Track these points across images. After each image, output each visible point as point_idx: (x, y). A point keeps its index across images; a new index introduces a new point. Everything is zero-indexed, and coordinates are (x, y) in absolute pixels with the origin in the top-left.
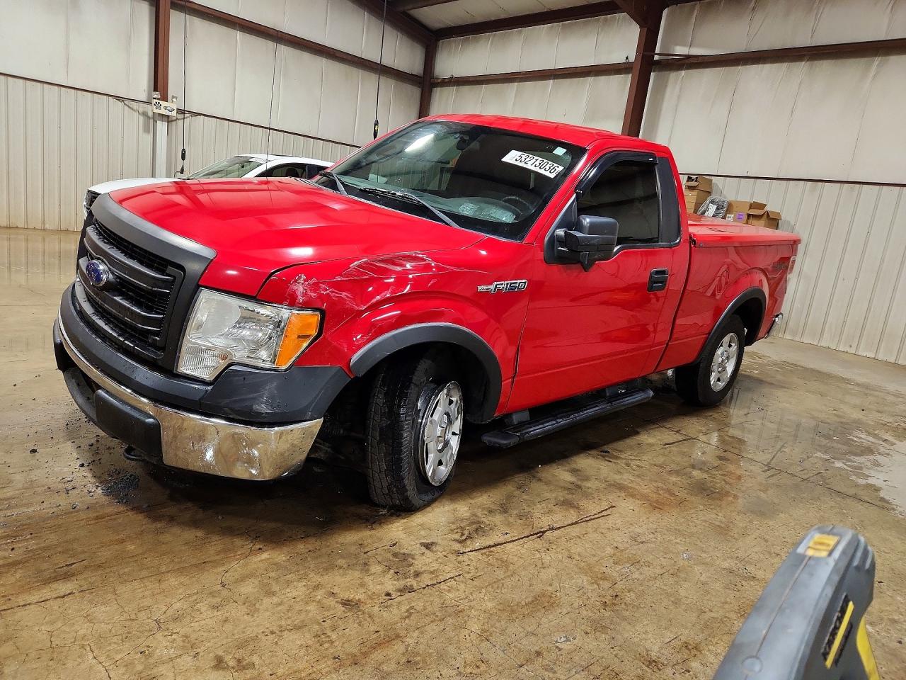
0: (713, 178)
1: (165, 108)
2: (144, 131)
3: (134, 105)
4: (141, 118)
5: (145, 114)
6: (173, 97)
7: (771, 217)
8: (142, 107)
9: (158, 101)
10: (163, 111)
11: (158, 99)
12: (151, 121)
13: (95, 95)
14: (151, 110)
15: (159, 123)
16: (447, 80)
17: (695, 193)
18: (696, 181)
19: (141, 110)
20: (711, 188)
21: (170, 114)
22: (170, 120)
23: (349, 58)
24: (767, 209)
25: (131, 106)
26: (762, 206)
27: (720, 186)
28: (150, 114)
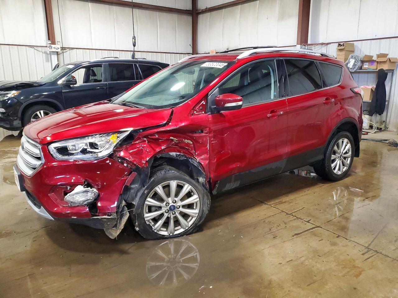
0: (354, 42)
1: (54, 48)
2: (46, 61)
3: (40, 49)
4: (44, 55)
5: (45, 53)
6: (58, 42)
7: (392, 61)
8: (44, 49)
9: (50, 45)
10: (53, 50)
11: (50, 44)
12: (49, 55)
13: (19, 46)
14: (48, 50)
15: (53, 56)
16: (204, 10)
17: (343, 53)
18: (343, 46)
19: (43, 51)
20: (354, 49)
21: (57, 51)
22: (58, 54)
23: (150, 7)
24: (389, 56)
25: (38, 50)
26: (385, 55)
27: (360, 47)
28: (48, 52)
